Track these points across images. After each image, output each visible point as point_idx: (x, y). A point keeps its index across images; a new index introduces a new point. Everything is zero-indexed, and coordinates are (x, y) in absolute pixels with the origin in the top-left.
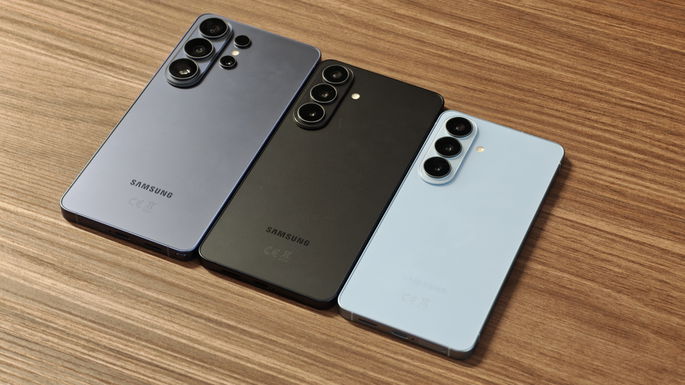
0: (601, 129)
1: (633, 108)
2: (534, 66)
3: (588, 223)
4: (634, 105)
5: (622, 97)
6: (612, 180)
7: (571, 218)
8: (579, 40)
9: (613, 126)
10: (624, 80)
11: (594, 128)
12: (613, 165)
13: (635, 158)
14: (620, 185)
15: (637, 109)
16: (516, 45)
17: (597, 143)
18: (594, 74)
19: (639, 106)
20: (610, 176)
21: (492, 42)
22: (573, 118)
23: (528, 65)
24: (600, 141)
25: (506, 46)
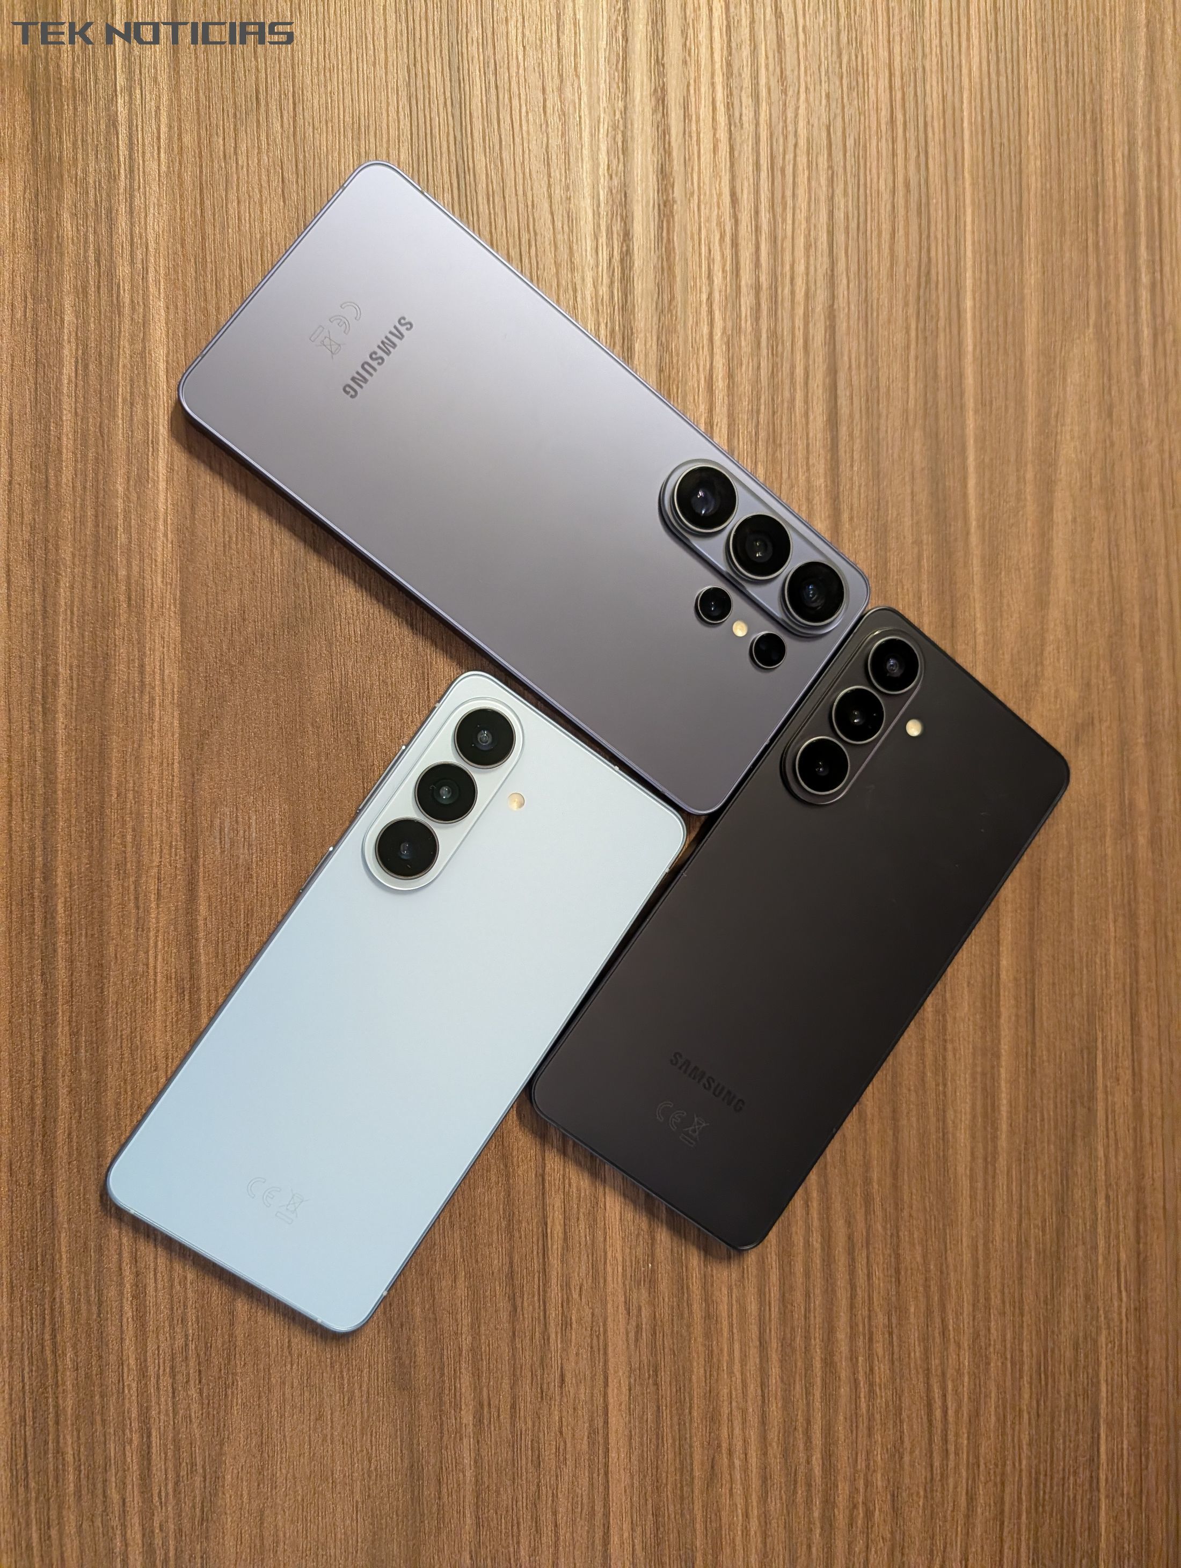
0: (855, 1372)
1: (930, 1406)
2: (965, 1183)
3: (613, 1455)
4: (938, 1403)
5: (950, 1372)
6: (739, 1445)
7: (613, 1420)
8: (1059, 1233)
9: (871, 1392)
10: (993, 1357)
11: (853, 1358)
12: (774, 1435)
13: (808, 1462)
14: (731, 1466)
15: (930, 1413)
16: (1004, 1126)
17: (818, 1381)
18: (987, 1299)
19: (938, 1413)
20: (745, 1441)
21: (995, 1079)
22: (862, 1312)
23: (962, 1169)
24: (825, 1385)
25: (995, 1108)
